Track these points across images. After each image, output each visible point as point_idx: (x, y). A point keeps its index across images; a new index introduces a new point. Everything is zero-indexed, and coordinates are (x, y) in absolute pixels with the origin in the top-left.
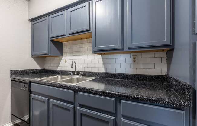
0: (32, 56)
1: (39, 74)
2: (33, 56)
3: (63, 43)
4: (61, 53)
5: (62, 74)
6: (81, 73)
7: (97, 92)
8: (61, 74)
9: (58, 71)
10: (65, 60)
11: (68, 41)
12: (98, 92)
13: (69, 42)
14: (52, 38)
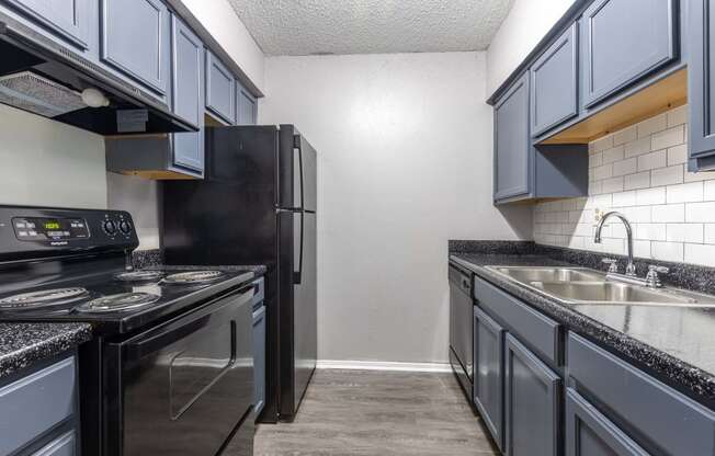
0: (495, 201)
1: (516, 256)
2: (496, 203)
3: (591, 143)
4: (582, 185)
5: (585, 266)
6: (660, 269)
7: (632, 351)
8: (580, 265)
9: (571, 251)
10: (597, 211)
11: (607, 132)
12: (636, 351)
13: (611, 135)
14: (538, 137)
